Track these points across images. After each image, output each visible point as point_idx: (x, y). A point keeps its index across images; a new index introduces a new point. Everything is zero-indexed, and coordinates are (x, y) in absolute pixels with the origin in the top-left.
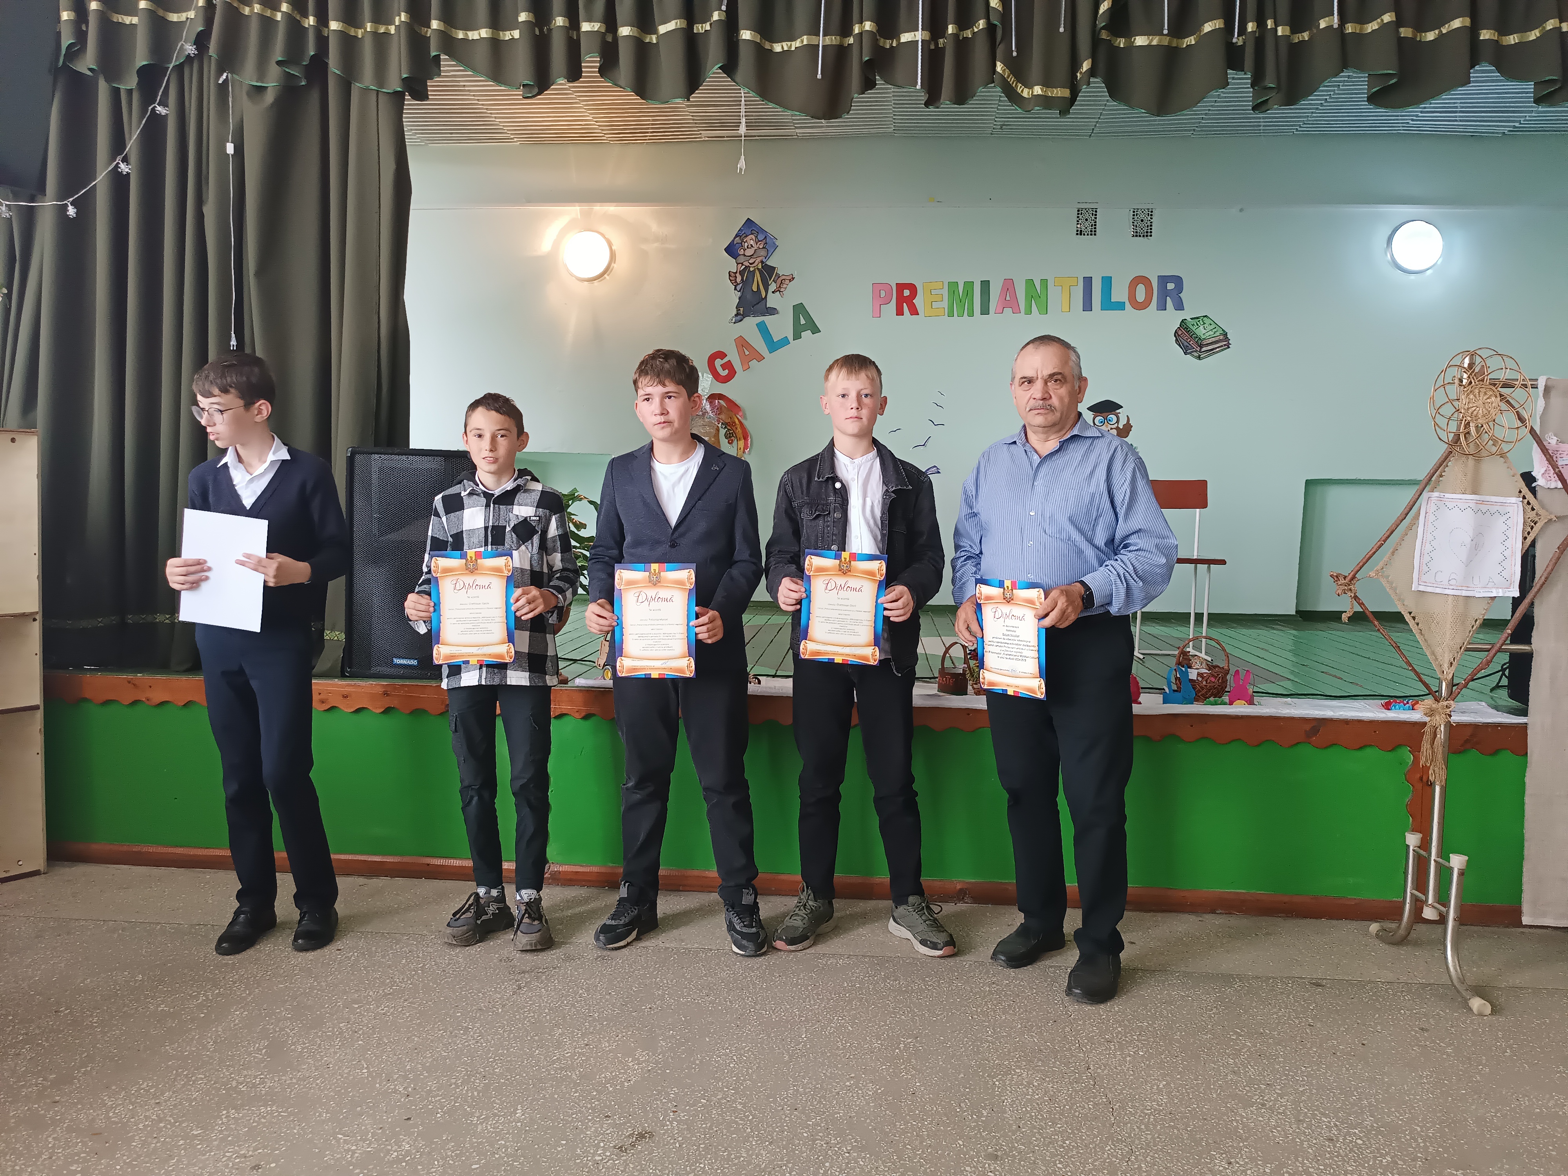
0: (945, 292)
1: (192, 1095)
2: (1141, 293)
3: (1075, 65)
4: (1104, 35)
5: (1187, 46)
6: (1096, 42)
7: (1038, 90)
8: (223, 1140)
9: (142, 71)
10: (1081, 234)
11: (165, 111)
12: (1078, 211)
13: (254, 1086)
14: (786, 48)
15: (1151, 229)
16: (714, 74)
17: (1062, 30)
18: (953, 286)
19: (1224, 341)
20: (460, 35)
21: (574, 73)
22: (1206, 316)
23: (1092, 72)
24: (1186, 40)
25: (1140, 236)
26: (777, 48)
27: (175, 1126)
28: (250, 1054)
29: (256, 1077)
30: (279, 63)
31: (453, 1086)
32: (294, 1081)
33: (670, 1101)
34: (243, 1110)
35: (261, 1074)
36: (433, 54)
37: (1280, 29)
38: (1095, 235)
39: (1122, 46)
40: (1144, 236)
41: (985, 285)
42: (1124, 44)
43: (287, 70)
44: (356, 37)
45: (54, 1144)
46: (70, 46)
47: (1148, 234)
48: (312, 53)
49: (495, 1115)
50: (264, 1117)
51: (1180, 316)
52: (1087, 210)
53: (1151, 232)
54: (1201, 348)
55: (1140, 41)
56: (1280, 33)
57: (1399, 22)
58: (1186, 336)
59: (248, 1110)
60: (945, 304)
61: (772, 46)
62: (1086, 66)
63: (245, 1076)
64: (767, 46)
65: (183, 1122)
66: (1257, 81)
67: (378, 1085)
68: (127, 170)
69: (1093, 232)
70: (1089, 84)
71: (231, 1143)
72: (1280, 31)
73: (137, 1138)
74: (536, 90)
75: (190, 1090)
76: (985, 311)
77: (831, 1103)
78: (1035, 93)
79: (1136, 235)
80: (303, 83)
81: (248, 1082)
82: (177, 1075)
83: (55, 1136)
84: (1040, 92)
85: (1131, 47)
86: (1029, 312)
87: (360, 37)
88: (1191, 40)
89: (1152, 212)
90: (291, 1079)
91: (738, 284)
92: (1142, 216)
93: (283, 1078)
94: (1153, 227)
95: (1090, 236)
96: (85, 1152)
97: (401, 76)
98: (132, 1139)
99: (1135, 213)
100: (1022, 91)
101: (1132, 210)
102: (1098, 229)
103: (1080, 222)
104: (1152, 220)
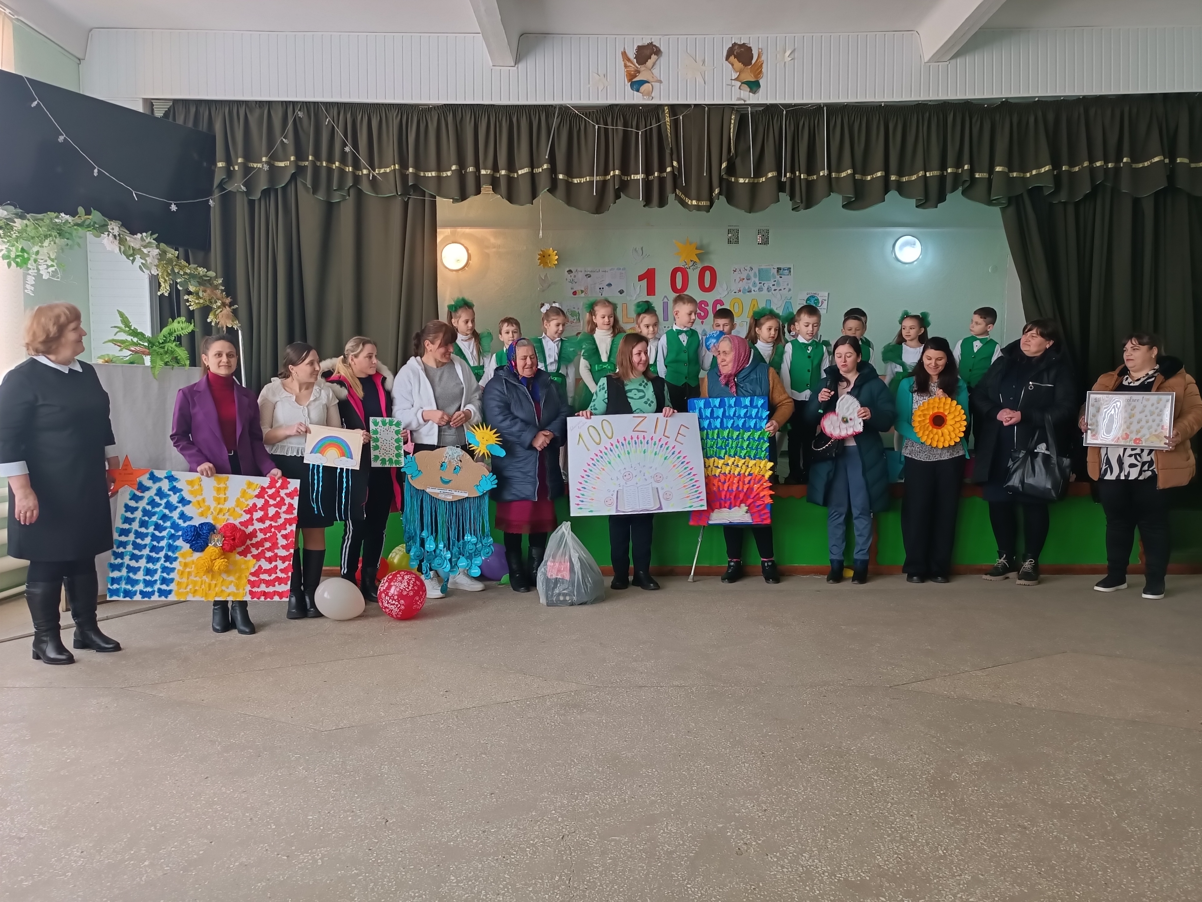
3: (711, 191)
4: (725, 177)
5: (761, 183)
6: (721, 179)
7: (694, 202)
9: (264, 190)
10: (730, 243)
12: (729, 230)
14: (579, 182)
15: (768, 240)
16: (544, 193)
17: (705, 174)
20: (422, 174)
21: (478, 191)
23: (720, 193)
24: (761, 180)
25: (762, 244)
26: (575, 181)
37: (802, 176)
38: (738, 244)
39: (733, 183)
40: (764, 244)
42: (734, 181)
47: (766, 243)
48: (351, 184)
52: (733, 230)
53: (768, 242)
55: (741, 180)
56: (802, 177)
57: (854, 173)
61: (572, 181)
62: (717, 191)
64: (570, 180)
66: (792, 198)
69: (737, 242)
70: (718, 199)
74: (460, 199)
78: (693, 204)
79: (760, 244)
84: (696, 204)
85: (737, 183)
88: (763, 180)
89: (769, 232)
92: (763, 233)
95: (735, 244)
99: (759, 231)
100: (688, 202)
102: (739, 240)
103: (730, 236)
104: (768, 235)
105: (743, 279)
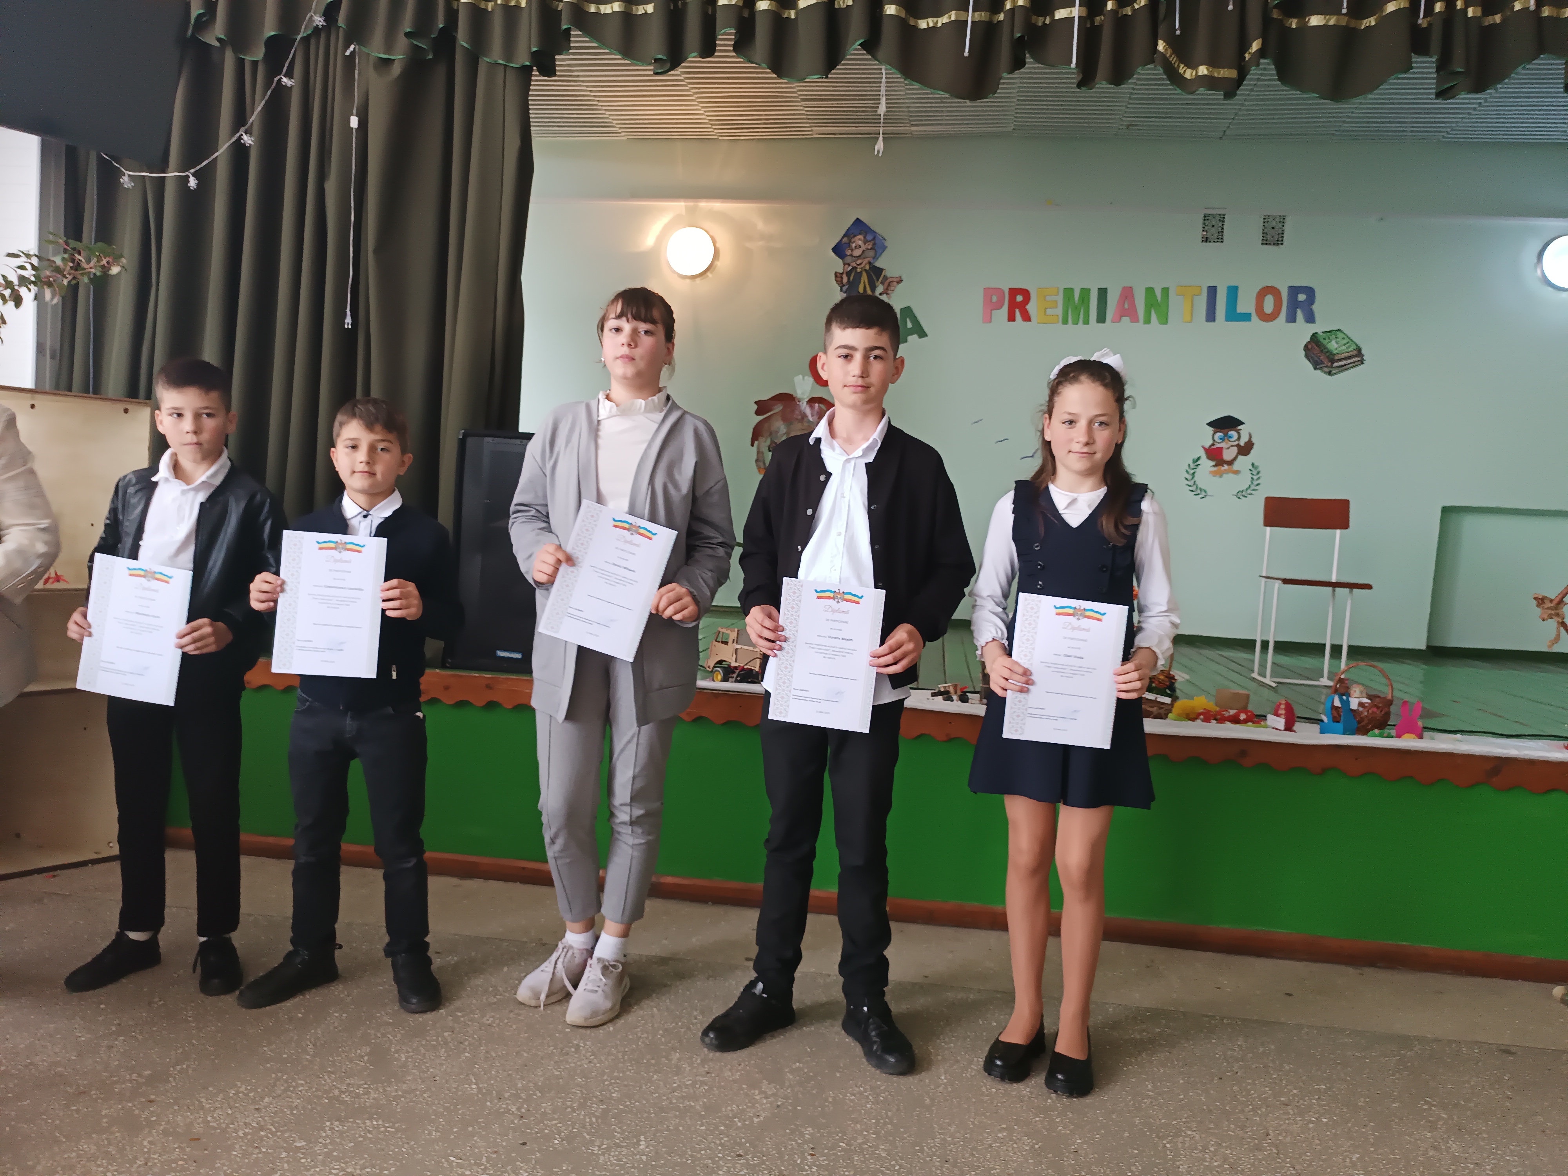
0: (1060, 299)
1: (293, 1102)
2: (1269, 305)
3: (1244, 46)
4: (1275, 14)
5: (1366, 27)
6: (1267, 21)
7: (1203, 70)
8: (328, 1155)
9: (270, 41)
10: (1206, 241)
11: (291, 83)
13: (358, 1096)
14: (931, 25)
15: (1282, 237)
16: (854, 50)
17: (1230, 7)
18: (1069, 292)
19: (1357, 356)
20: (593, 9)
21: (708, 49)
22: (1338, 330)
23: (1262, 53)
24: (1365, 21)
25: (1270, 244)
26: (923, 24)
27: (276, 1135)
28: (351, 1061)
29: (359, 1086)
30: (407, 35)
31: (569, 1110)
32: (400, 1093)
33: (806, 1142)
34: (349, 1122)
35: (365, 1084)
36: (564, 27)
37: (1470, 10)
39: (1294, 26)
41: (1103, 293)
42: (1297, 24)
43: (415, 43)
44: (486, 10)
45: (149, 1149)
46: (200, 16)
47: (1279, 242)
48: (441, 26)
49: (618, 1145)
50: (369, 1132)
51: (1311, 329)
52: (1214, 216)
54: (1333, 363)
55: (1315, 21)
56: (1470, 14)
58: (1316, 350)
59: (354, 1122)
60: (1059, 311)
61: (917, 23)
62: (1255, 46)
63: (348, 1085)
64: (912, 22)
65: (285, 1131)
66: (1443, 66)
67: (488, 1104)
68: (250, 142)
69: (1220, 239)
70: (1258, 65)
71: (337, 1159)
72: (1470, 12)
73: (237, 1146)
74: (668, 66)
75: (290, 1097)
76: (1101, 319)
77: (985, 1157)
78: (1200, 73)
79: (1265, 242)
80: (430, 57)
81: (351, 1092)
82: (278, 1079)
83: (150, 1139)
84: (1206, 72)
85: (1304, 28)
86: (1148, 321)
87: (490, 10)
88: (1372, 21)
90: (396, 1091)
91: (844, 285)
92: (1274, 224)
93: (388, 1089)
94: (1285, 235)
96: (182, 1159)
97: (530, 50)
98: (231, 1148)
99: (1266, 220)
100: (1185, 72)
101: (1263, 217)
102: (1225, 237)
103: (1206, 228)
104: (1283, 228)
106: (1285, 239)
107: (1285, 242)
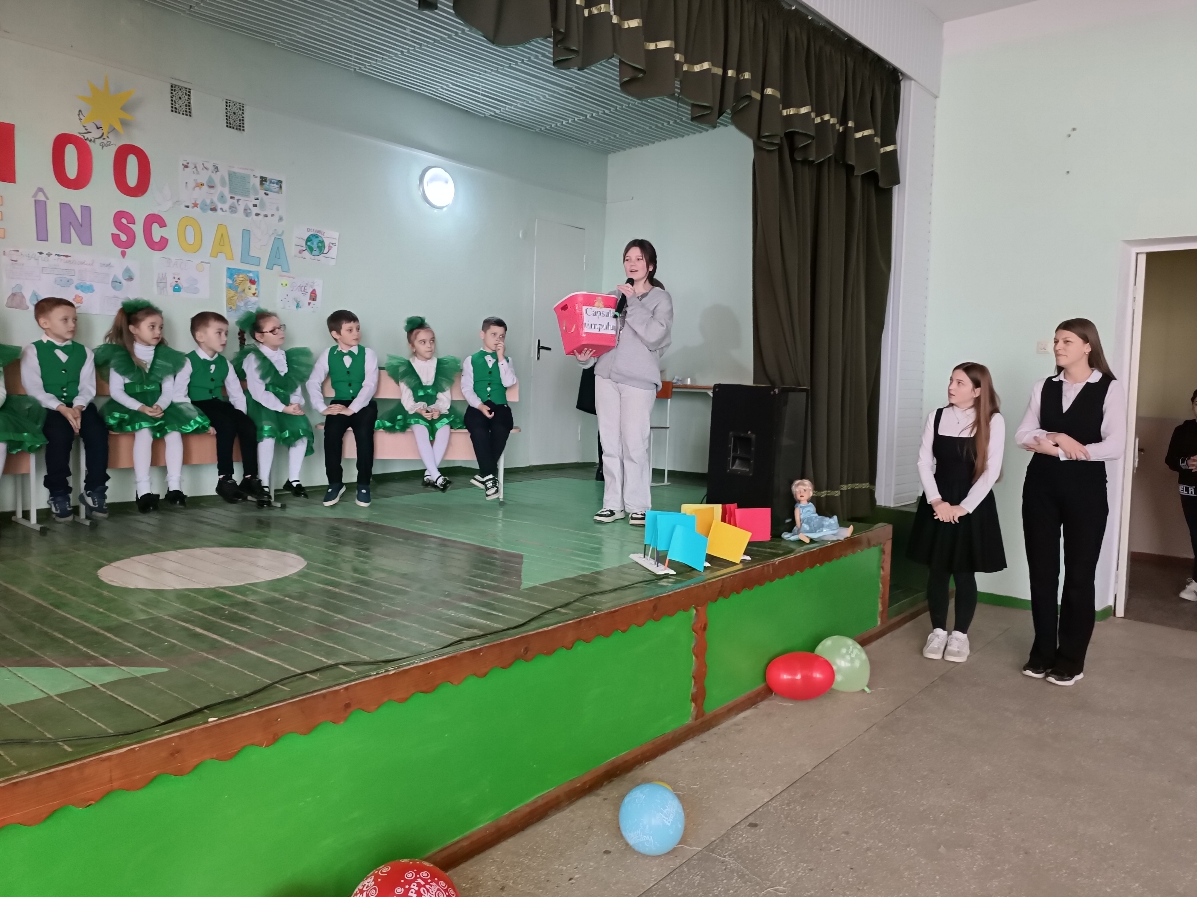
10: (175, 111)
12: (172, 86)
15: (243, 124)
25: (233, 128)
38: (190, 116)
40: (237, 129)
47: (240, 128)
52: (180, 88)
53: (243, 127)
57: (642, 28)
69: (188, 112)
79: (229, 126)
89: (243, 107)
92: (235, 109)
94: (245, 122)
95: (185, 116)
99: (227, 104)
101: (225, 101)
102: (193, 111)
103: (174, 99)
104: (243, 116)
105: (202, 185)
106: (245, 125)
107: (245, 128)
